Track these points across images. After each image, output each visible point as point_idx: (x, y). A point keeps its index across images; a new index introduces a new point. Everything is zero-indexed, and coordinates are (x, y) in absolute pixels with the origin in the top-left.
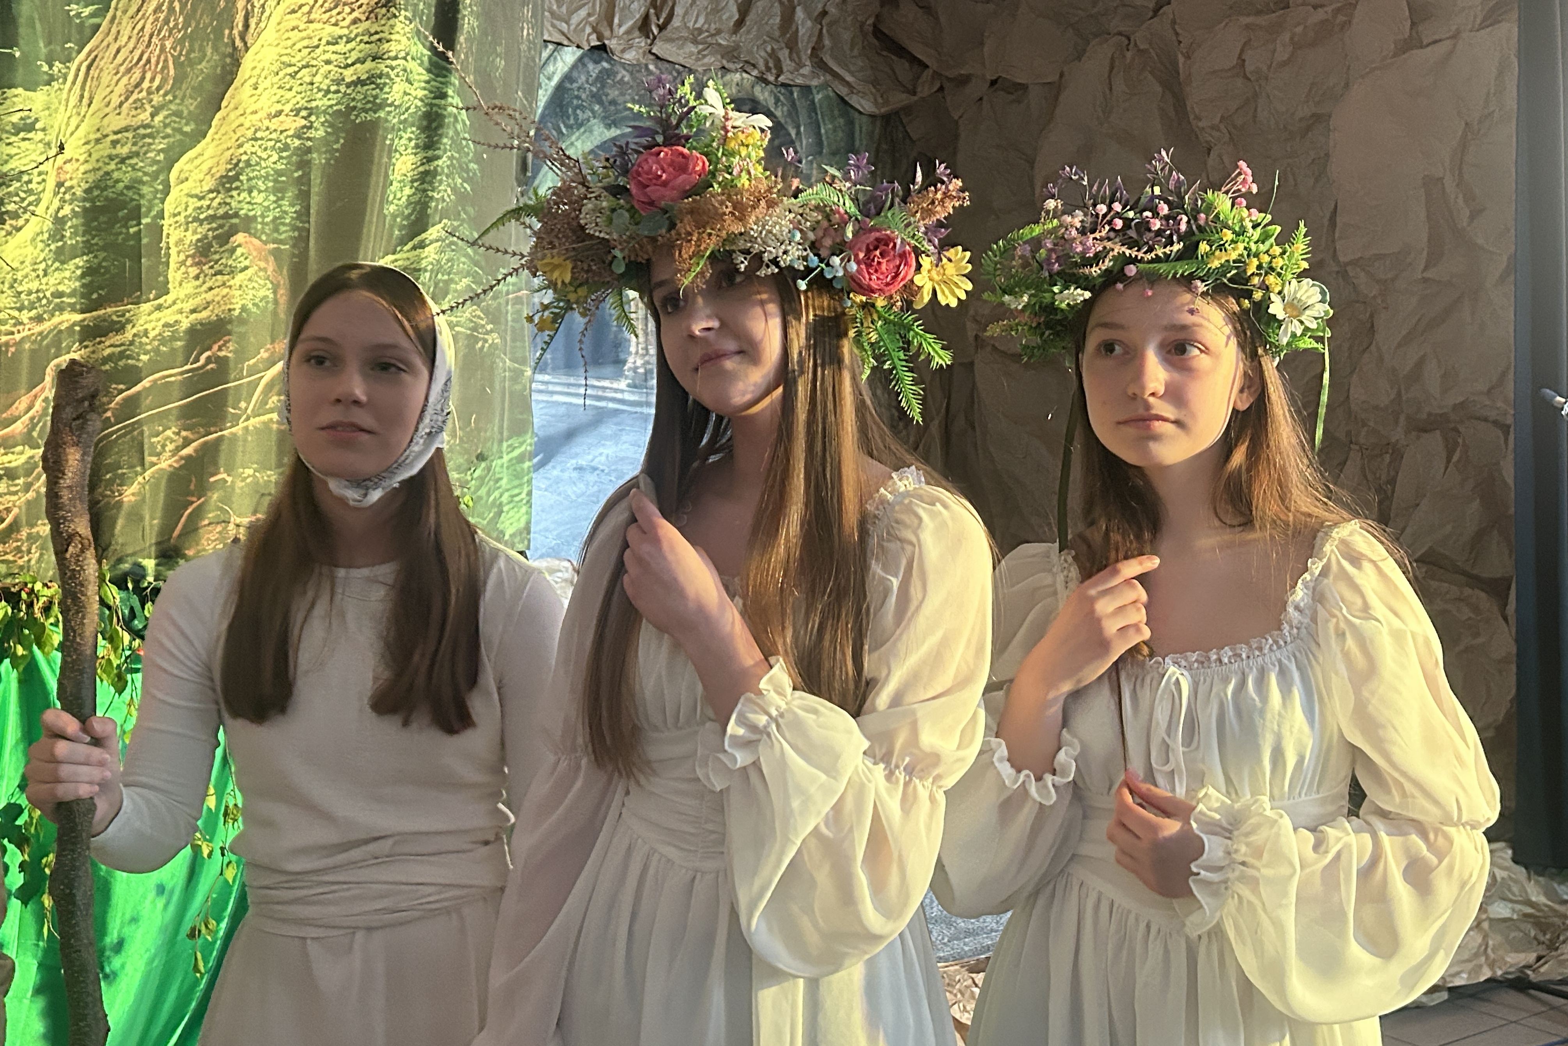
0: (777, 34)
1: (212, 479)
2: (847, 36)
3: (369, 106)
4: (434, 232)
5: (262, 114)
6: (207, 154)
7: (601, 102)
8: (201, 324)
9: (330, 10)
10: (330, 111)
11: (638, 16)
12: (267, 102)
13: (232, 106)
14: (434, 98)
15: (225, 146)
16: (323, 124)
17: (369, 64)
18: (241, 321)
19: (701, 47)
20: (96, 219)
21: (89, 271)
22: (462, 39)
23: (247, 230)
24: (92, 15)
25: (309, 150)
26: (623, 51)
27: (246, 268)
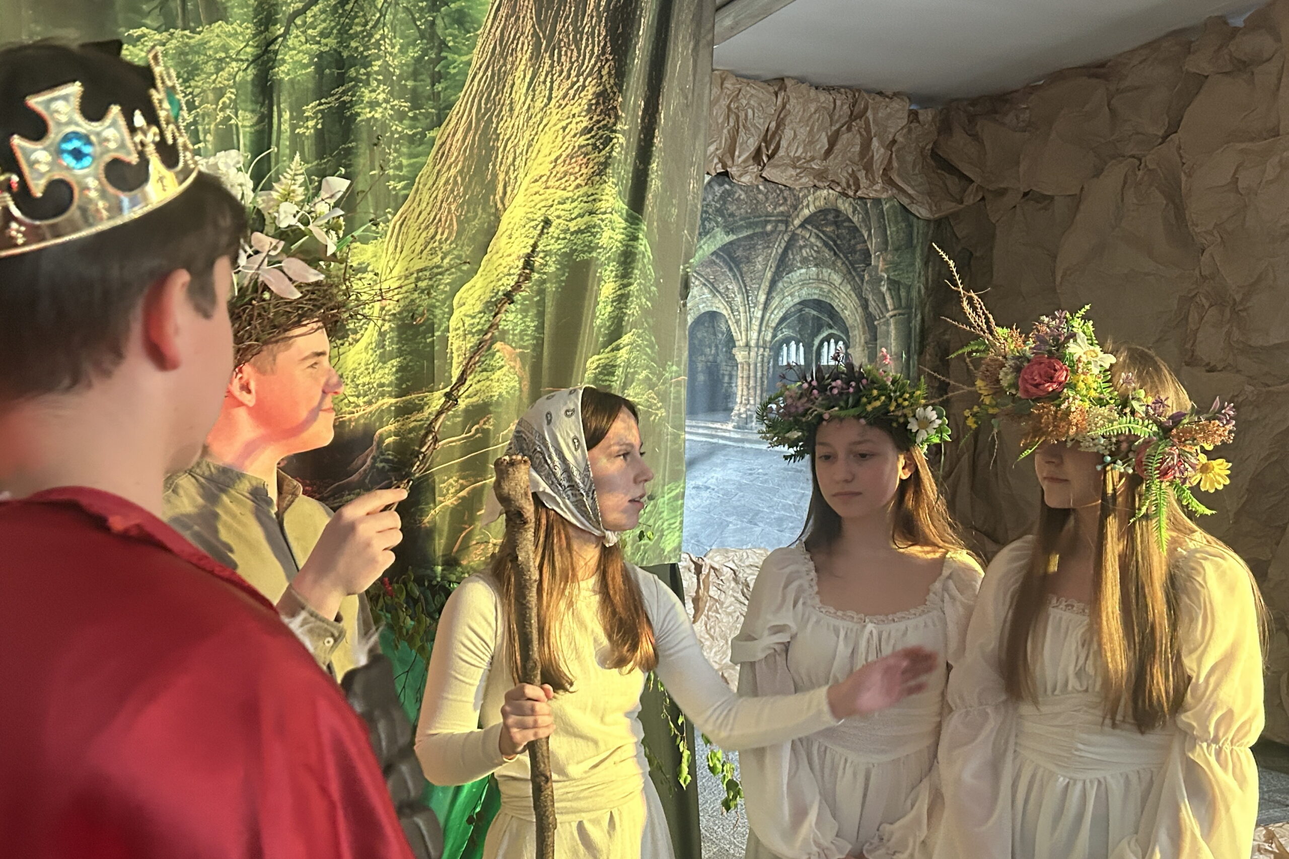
0: (857, 159)
1: (479, 513)
2: (910, 158)
3: (586, 248)
4: (625, 338)
5: (514, 257)
6: (479, 285)
7: (723, 216)
8: (472, 406)
9: (561, 179)
10: (559, 253)
11: (752, 149)
13: (494, 251)
14: (630, 240)
15: (489, 280)
16: (554, 262)
17: (587, 218)
18: (498, 404)
19: (798, 171)
20: (404, 333)
21: (401, 369)
22: (650, 196)
23: (503, 340)
24: (404, 188)
25: (544, 282)
26: (741, 176)
27: (502, 367)
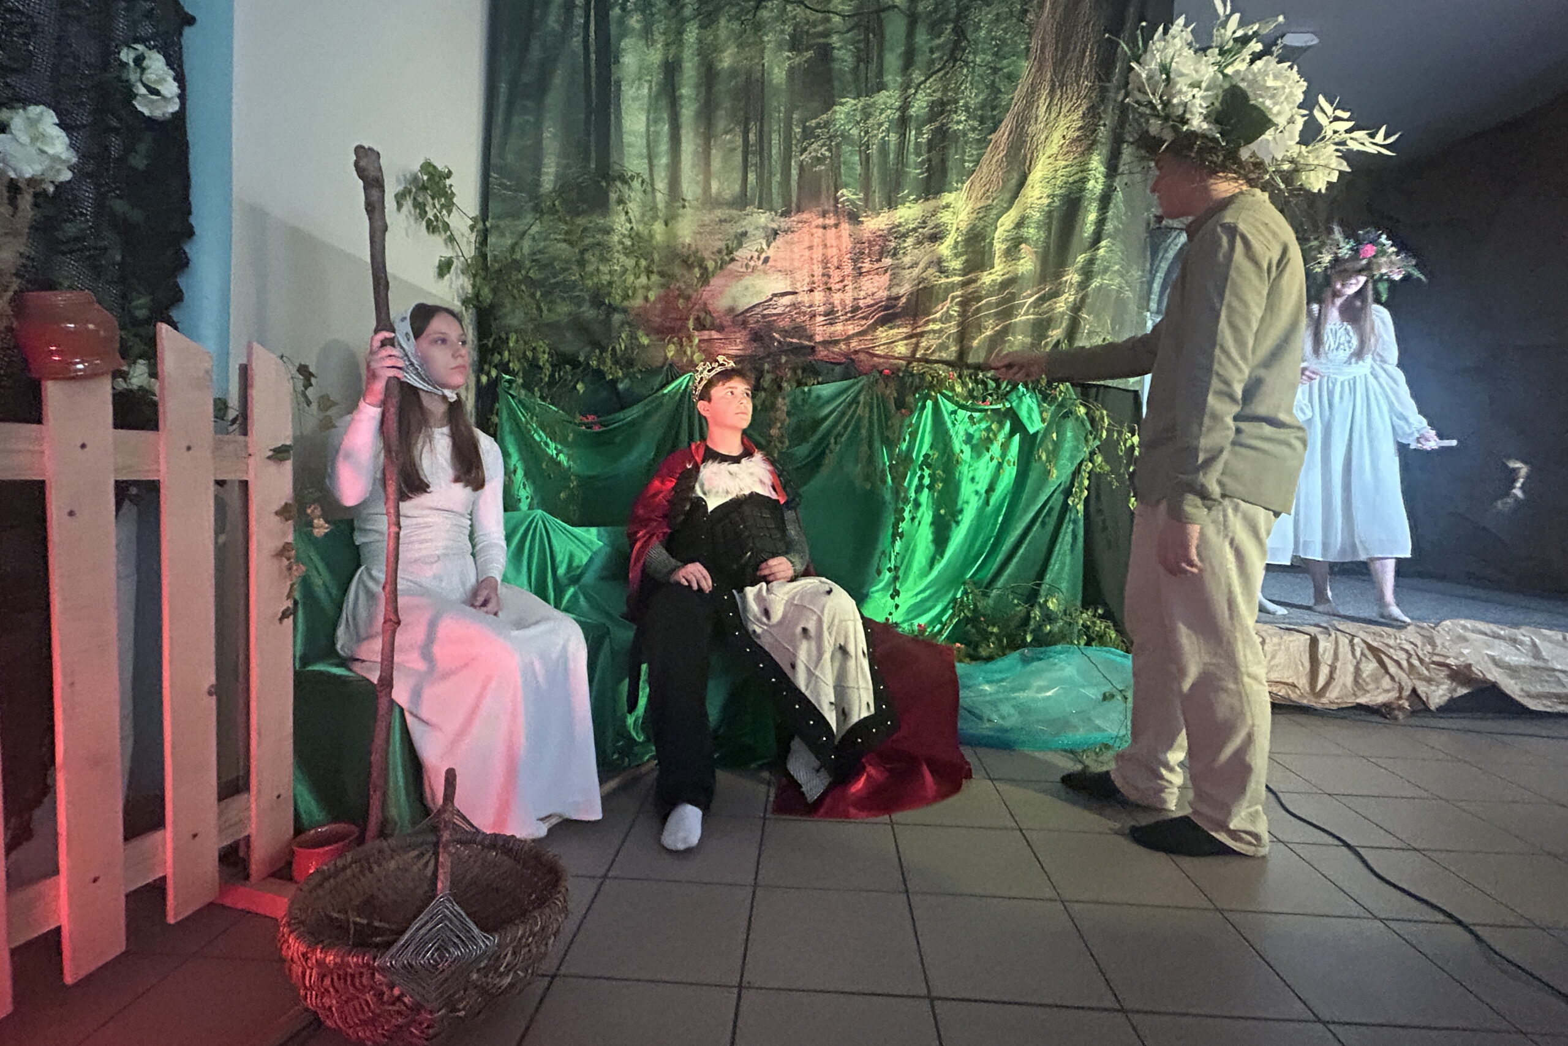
1: (1006, 339)
3: (1079, 191)
4: (1103, 243)
5: (1034, 198)
6: (1012, 214)
8: (1006, 279)
9: (1065, 155)
10: (1062, 195)
12: (1037, 193)
13: (1023, 195)
14: (1108, 188)
15: (1019, 211)
16: (1059, 200)
20: (970, 242)
21: (966, 261)
22: (1121, 165)
23: (1026, 243)
24: (974, 166)
25: (1052, 211)
27: (1025, 257)
